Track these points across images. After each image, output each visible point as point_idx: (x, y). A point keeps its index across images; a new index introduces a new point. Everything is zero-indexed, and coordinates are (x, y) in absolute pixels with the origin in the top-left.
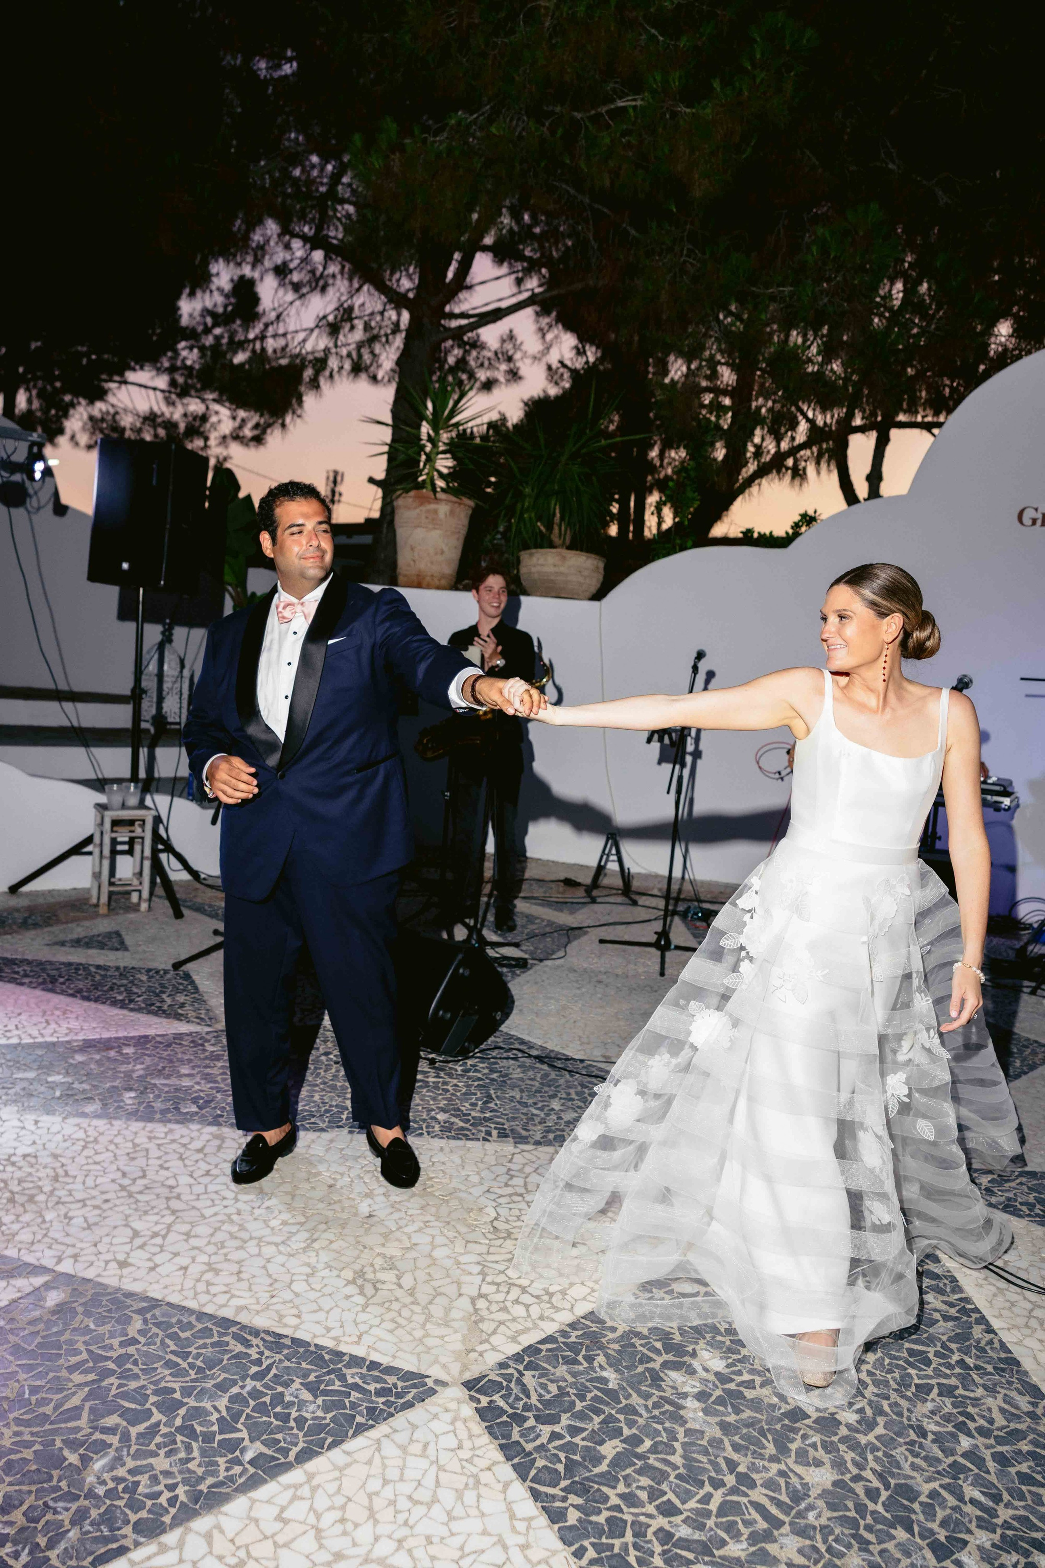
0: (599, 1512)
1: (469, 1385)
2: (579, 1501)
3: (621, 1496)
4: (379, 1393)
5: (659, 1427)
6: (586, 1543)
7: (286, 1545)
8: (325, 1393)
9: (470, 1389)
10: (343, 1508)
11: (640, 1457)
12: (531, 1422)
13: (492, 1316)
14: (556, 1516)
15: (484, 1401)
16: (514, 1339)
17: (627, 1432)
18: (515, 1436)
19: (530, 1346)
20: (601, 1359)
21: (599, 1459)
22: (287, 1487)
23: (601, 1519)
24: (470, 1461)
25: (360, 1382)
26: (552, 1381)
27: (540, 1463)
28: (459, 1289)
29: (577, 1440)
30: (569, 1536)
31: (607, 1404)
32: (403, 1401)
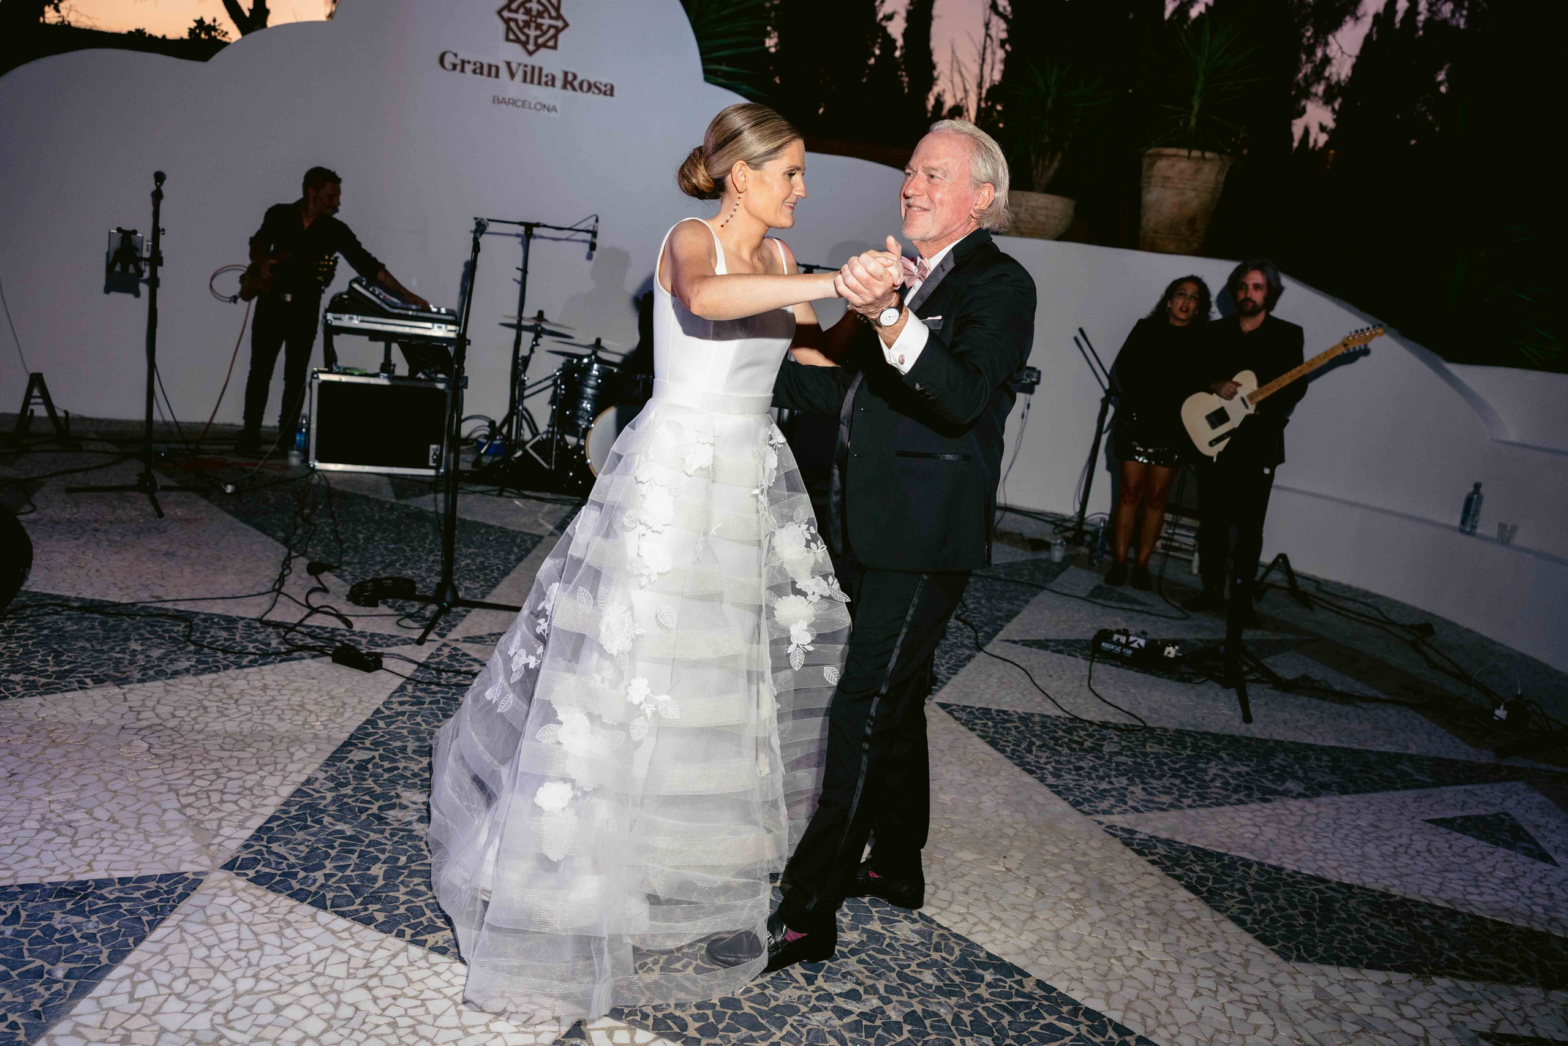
0: (398, 908)
1: (229, 866)
2: (378, 906)
3: (407, 893)
4: (149, 896)
5: (404, 847)
6: (401, 927)
7: (156, 1013)
8: (96, 911)
9: (231, 869)
10: (186, 974)
11: (404, 868)
12: (302, 874)
13: (207, 817)
14: (367, 921)
15: (251, 873)
16: (241, 826)
17: (382, 857)
18: (296, 886)
19: (260, 828)
20: (327, 820)
21: (375, 879)
22: (121, 980)
23: (402, 910)
24: (270, 912)
25: (122, 895)
26: (299, 844)
27: (330, 895)
28: (160, 807)
29: (348, 872)
30: (385, 928)
31: (355, 845)
32: (176, 895)
